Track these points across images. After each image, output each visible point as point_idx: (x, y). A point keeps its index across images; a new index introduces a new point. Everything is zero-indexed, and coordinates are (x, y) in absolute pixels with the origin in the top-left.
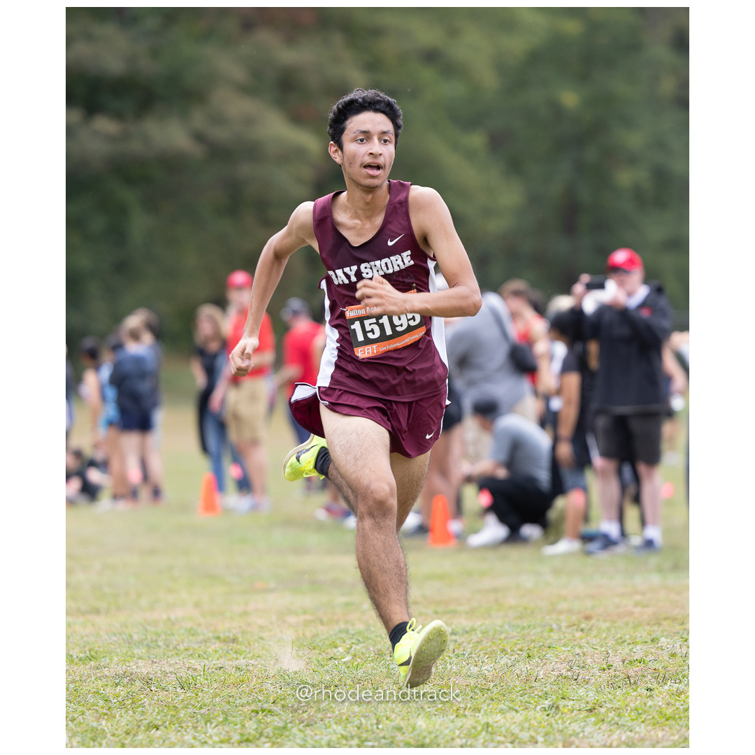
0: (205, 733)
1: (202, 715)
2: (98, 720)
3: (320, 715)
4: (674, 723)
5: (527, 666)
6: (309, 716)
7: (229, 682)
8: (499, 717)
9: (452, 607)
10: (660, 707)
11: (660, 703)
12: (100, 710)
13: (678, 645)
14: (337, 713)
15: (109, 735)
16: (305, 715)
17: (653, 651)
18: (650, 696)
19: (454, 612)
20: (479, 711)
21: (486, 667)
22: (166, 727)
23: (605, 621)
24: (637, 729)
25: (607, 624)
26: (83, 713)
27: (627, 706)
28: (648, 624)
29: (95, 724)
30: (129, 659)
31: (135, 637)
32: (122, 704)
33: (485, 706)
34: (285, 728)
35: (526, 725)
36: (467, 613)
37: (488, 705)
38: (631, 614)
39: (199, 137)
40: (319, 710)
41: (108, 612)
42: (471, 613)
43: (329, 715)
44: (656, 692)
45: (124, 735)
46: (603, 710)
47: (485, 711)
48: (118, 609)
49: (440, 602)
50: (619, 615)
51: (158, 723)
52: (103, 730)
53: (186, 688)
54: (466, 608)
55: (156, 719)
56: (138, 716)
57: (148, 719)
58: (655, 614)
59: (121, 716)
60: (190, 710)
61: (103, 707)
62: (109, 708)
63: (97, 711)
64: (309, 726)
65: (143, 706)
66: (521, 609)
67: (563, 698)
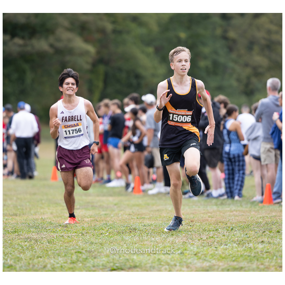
0: (58, 260)
1: (57, 253)
2: (19, 254)
3: (99, 254)
4: (225, 260)
5: (172, 238)
7: (66, 241)
9: (143, 217)
10: (220, 254)
12: (20, 251)
13: (225, 232)
14: (105, 253)
15: (24, 260)
16: (94, 254)
17: (217, 234)
18: (217, 250)
19: (144, 218)
21: (157, 238)
22: (44, 257)
23: (198, 223)
24: (212, 262)
25: (199, 224)
26: (14, 252)
27: (208, 253)
28: (214, 224)
29: (18, 256)
30: (29, 232)
31: (31, 224)
32: (28, 248)
34: (86, 259)
35: (173, 259)
36: (149, 219)
38: (208, 220)
40: (98, 252)
41: (20, 215)
42: (150, 219)
44: (218, 249)
46: (200, 255)
48: (23, 214)
49: (139, 215)
50: (203, 221)
51: (41, 256)
52: (22, 258)
53: (50, 243)
54: (148, 217)
55: (40, 254)
56: (34, 253)
57: (38, 254)
58: (216, 221)
59: (28, 253)
60: (52, 251)
61: (21, 250)
62: (23, 250)
63: (19, 251)
64: (95, 258)
65: (35, 249)
66: (168, 218)
67: (185, 250)
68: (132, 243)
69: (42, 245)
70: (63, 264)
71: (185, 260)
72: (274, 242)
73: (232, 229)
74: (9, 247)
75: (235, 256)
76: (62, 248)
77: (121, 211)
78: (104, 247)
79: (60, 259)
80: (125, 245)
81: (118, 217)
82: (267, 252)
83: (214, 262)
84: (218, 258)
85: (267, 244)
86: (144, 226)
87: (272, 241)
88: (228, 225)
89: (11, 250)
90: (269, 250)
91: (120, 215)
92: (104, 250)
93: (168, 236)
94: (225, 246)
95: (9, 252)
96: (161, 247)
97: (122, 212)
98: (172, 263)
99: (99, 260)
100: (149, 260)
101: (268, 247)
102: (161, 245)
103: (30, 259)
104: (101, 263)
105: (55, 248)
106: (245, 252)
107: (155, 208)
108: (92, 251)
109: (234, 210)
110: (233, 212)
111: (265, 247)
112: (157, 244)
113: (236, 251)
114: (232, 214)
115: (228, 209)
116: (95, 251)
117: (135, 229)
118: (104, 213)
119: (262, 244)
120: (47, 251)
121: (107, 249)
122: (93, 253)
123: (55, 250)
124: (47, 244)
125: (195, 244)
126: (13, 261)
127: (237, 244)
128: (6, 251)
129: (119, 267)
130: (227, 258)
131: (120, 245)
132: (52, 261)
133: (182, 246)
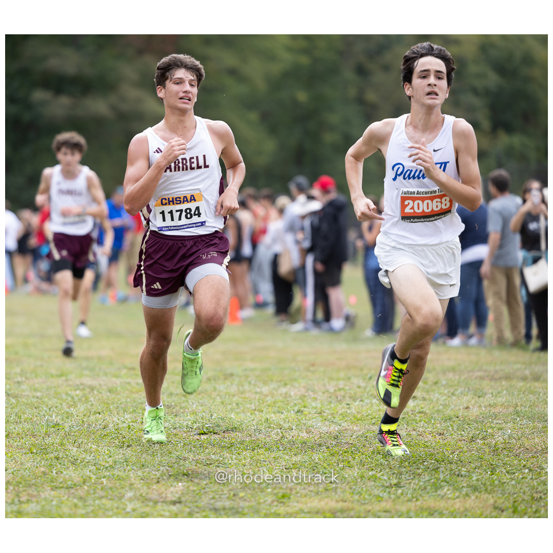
0: (124, 417)
1: (122, 408)
2: (69, 408)
3: (182, 411)
4: (361, 422)
6: (176, 411)
7: (134, 390)
8: (273, 415)
10: (354, 414)
11: (354, 412)
14: (190, 409)
15: (75, 416)
16: (174, 410)
18: (349, 408)
20: (262, 412)
22: (104, 413)
26: (61, 404)
27: (337, 412)
29: (68, 410)
32: (80, 400)
33: (265, 410)
37: (267, 409)
40: (181, 408)
43: (187, 410)
44: (351, 406)
45: (83, 416)
46: (325, 414)
47: (266, 412)
51: (100, 411)
52: (72, 413)
55: (98, 409)
56: (89, 407)
57: (95, 408)
59: (80, 406)
60: (115, 405)
61: (71, 401)
62: (74, 402)
63: (68, 404)
64: (176, 416)
65: (91, 401)
67: (305, 407)
68: (229, 396)
69: (100, 395)
70: (131, 424)
71: (304, 422)
72: (430, 398)
74: (54, 398)
75: (375, 418)
76: (128, 400)
78: (189, 401)
79: (126, 416)
80: (218, 398)
82: (420, 412)
83: (344, 424)
84: (351, 419)
85: (420, 400)
87: (427, 397)
89: (57, 403)
90: (424, 410)
92: (189, 404)
93: (279, 387)
94: (361, 403)
95: (55, 405)
96: (269, 402)
98: (286, 425)
99: (181, 419)
100: (253, 420)
101: (423, 406)
102: (269, 400)
103: (84, 415)
104: (185, 423)
105: (119, 401)
108: (171, 406)
111: (418, 405)
112: (263, 397)
113: (376, 410)
116: (176, 405)
117: (232, 375)
119: (414, 401)
120: (108, 404)
121: (193, 403)
122: (174, 408)
123: (119, 402)
124: (108, 394)
125: (319, 398)
126: (59, 417)
128: (50, 403)
129: (211, 430)
130: (365, 420)
131: (210, 397)
132: (115, 419)
133: (300, 401)
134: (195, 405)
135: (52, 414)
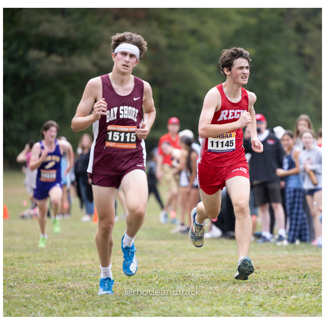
0: (98, 312)
1: (96, 305)
2: (52, 306)
5: (233, 287)
6: (142, 306)
10: (290, 305)
13: (297, 280)
14: (153, 304)
15: (57, 312)
16: (140, 306)
17: (286, 282)
18: (286, 300)
19: (201, 265)
20: (213, 305)
21: (216, 287)
22: (81, 309)
23: (265, 269)
25: (267, 271)
26: (46, 303)
27: (276, 304)
28: (284, 271)
29: (51, 307)
30: (65, 281)
31: (67, 272)
32: (62, 300)
34: (131, 311)
35: (233, 311)
36: (207, 265)
37: (217, 303)
38: (277, 267)
39: (95, 64)
40: (145, 303)
41: (55, 262)
42: (209, 265)
43: (150, 305)
44: (288, 299)
45: (63, 312)
46: (266, 306)
47: (216, 305)
48: (59, 261)
49: (195, 261)
50: (271, 267)
52: (54, 310)
53: (89, 293)
54: (207, 263)
55: (77, 306)
56: (69, 305)
57: (73, 306)
58: (286, 267)
59: (62, 304)
60: (91, 302)
61: (54, 301)
62: (57, 301)
63: (52, 302)
64: (141, 310)
65: (71, 300)
66: (230, 264)
67: (249, 300)
69: (79, 295)
71: (248, 312)
73: (305, 277)
74: (40, 298)
75: (307, 308)
76: (102, 298)
77: (175, 256)
79: (100, 311)
81: (171, 263)
83: (282, 314)
84: (287, 309)
86: (201, 273)
88: (301, 272)
89: (42, 302)
91: (173, 261)
92: (152, 300)
93: (229, 285)
95: (40, 304)
97: (176, 258)
105: (95, 299)
106: (319, 303)
107: (215, 253)
108: (138, 302)
109: (309, 256)
110: (306, 257)
112: (215, 293)
113: (308, 301)
114: (305, 259)
115: (302, 254)
116: (141, 302)
118: (154, 259)
120: (85, 302)
121: (156, 300)
122: (139, 304)
123: (95, 301)
124: (86, 294)
126: (44, 313)
127: (310, 293)
128: (36, 302)
130: (298, 310)
132: (90, 314)
133: (245, 296)
134: (157, 301)
135: (37, 311)
